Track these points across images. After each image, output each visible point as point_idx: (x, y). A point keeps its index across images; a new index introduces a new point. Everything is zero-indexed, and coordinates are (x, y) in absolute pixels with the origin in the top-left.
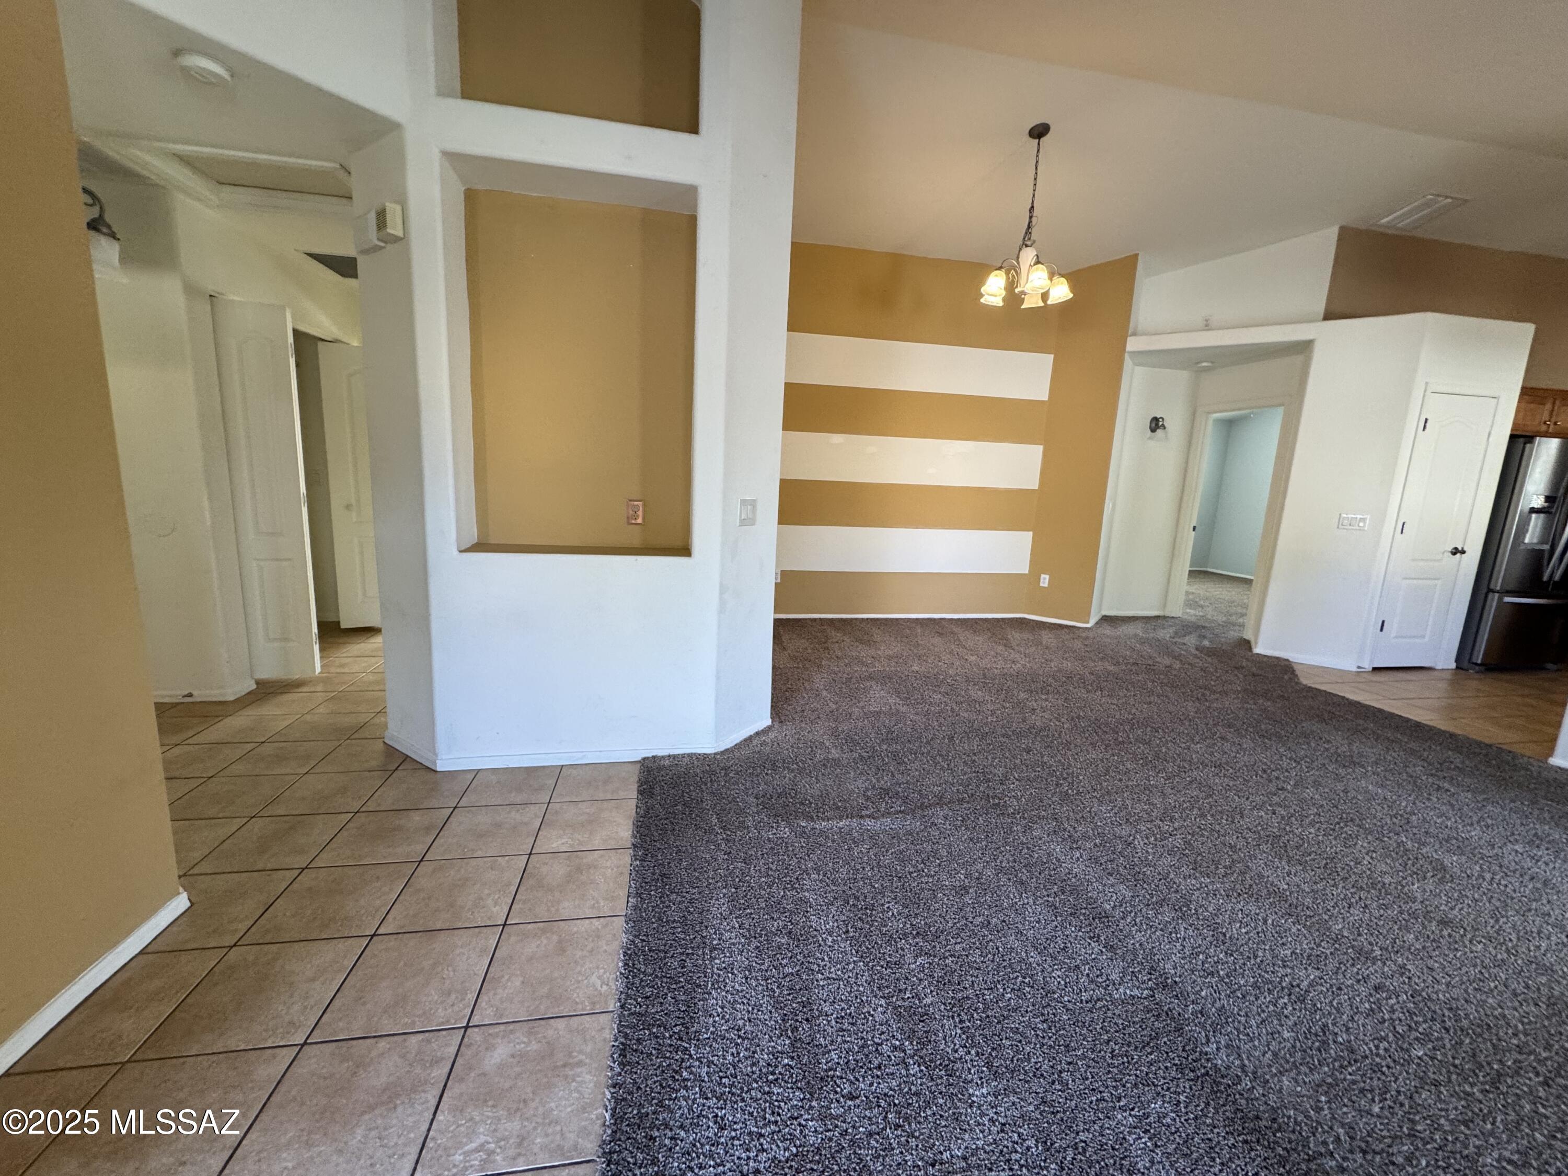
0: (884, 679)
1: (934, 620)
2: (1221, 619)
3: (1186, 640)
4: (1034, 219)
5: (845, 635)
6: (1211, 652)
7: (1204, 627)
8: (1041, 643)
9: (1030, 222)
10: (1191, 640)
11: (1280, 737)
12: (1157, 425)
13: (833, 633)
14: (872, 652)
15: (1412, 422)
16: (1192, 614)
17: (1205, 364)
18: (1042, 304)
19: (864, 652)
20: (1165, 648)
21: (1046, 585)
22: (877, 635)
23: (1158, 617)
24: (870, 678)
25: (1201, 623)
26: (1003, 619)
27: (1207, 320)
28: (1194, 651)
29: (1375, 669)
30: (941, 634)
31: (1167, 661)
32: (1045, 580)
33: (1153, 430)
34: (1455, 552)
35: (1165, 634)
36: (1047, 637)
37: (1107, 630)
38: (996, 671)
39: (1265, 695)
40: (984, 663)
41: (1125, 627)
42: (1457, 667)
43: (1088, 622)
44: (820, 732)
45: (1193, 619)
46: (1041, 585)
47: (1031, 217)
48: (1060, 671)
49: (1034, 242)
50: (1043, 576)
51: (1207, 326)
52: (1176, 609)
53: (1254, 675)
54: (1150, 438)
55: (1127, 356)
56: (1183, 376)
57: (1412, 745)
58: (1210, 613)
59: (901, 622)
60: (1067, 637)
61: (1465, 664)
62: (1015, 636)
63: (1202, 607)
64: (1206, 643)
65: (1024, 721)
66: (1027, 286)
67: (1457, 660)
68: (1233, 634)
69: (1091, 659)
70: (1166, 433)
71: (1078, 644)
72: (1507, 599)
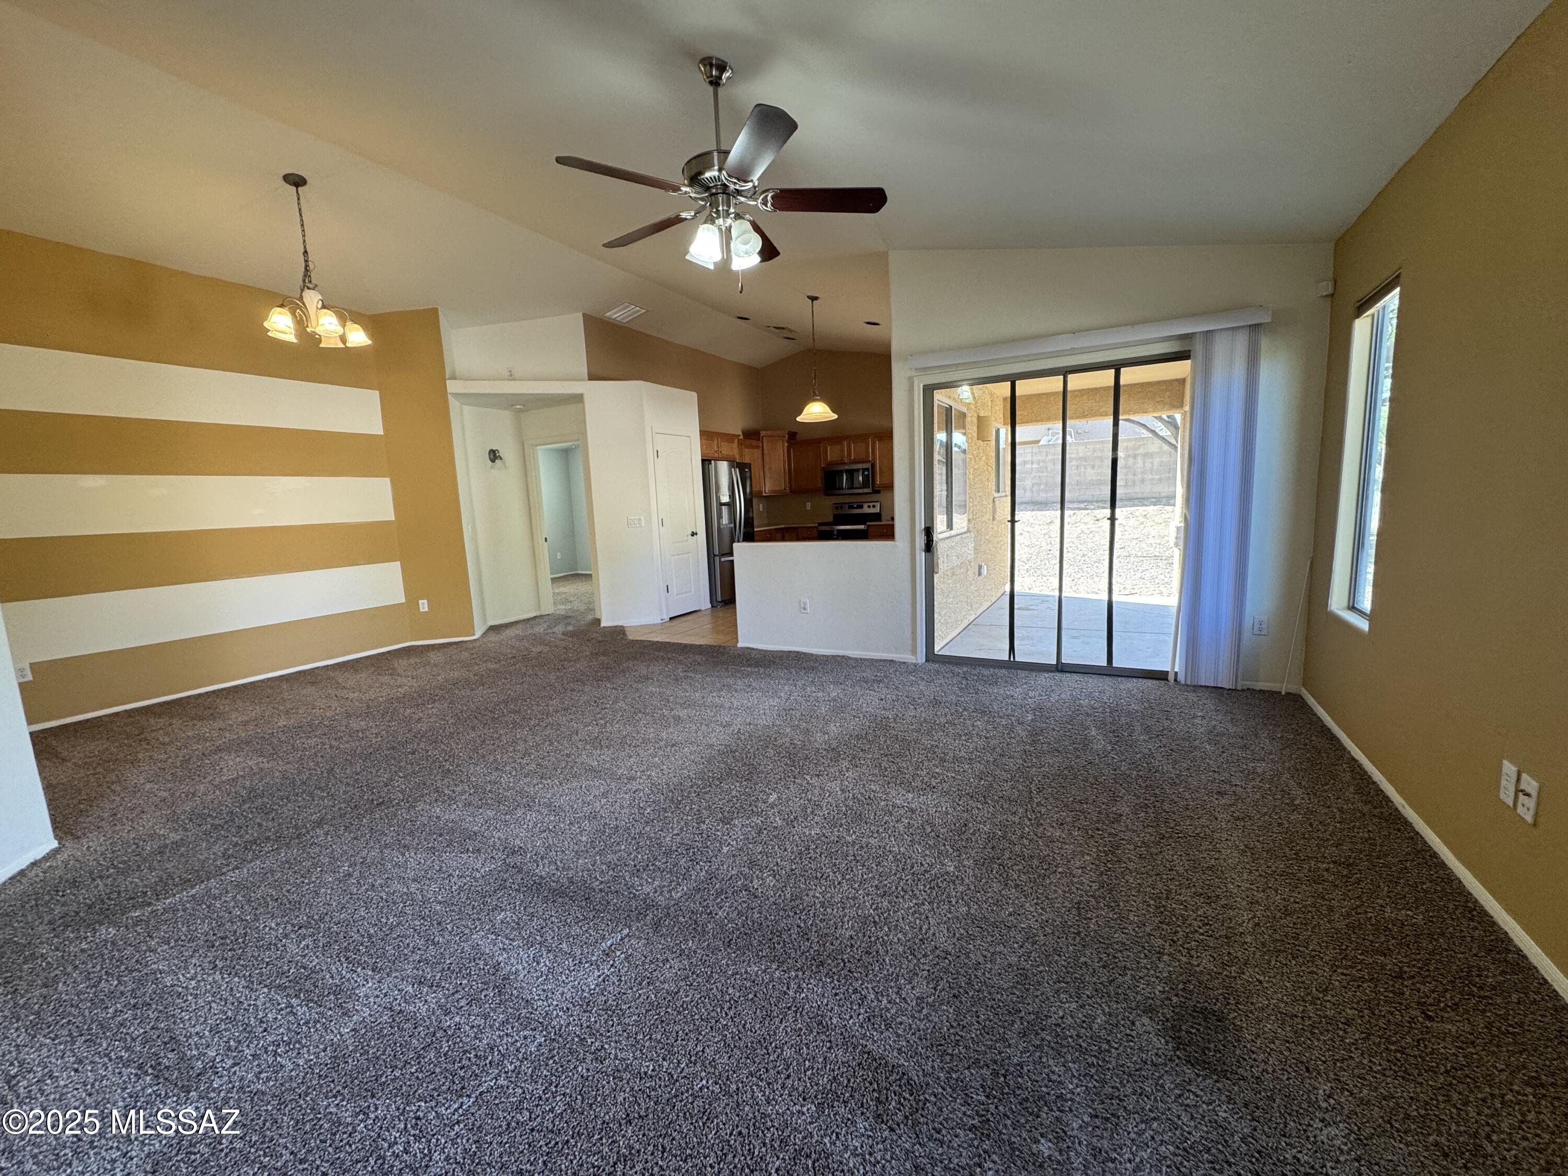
0: (238, 746)
1: (304, 672)
2: (583, 608)
3: (555, 630)
4: (310, 264)
5: (172, 717)
6: (572, 634)
7: (570, 617)
8: (429, 663)
9: (307, 266)
10: (559, 629)
11: (608, 678)
12: (495, 455)
13: (152, 721)
14: (218, 724)
15: (650, 454)
16: (562, 609)
17: (518, 407)
18: (343, 346)
19: (206, 728)
20: (538, 640)
21: (426, 609)
22: (223, 705)
23: (535, 617)
24: (219, 750)
25: (570, 614)
26: (389, 652)
27: (510, 371)
28: (560, 636)
29: (671, 619)
30: (312, 684)
31: (539, 649)
32: (424, 605)
33: (493, 461)
34: (693, 534)
35: (539, 629)
36: (434, 657)
37: (493, 637)
38: (381, 699)
39: (604, 654)
40: (371, 694)
41: (508, 631)
42: (713, 606)
43: (474, 635)
44: (151, 822)
45: (563, 613)
46: (421, 610)
47: (306, 261)
48: (446, 680)
49: (316, 286)
50: (421, 602)
51: (511, 377)
52: (548, 608)
53: (600, 642)
54: (492, 467)
55: (449, 396)
56: (506, 415)
57: (681, 658)
58: (576, 605)
59: (260, 684)
60: (455, 651)
61: (715, 604)
62: (401, 664)
63: (571, 602)
64: (570, 628)
65: (409, 731)
66: (318, 328)
67: (711, 602)
68: (590, 617)
69: (476, 664)
70: (504, 464)
71: (465, 655)
72: (723, 559)
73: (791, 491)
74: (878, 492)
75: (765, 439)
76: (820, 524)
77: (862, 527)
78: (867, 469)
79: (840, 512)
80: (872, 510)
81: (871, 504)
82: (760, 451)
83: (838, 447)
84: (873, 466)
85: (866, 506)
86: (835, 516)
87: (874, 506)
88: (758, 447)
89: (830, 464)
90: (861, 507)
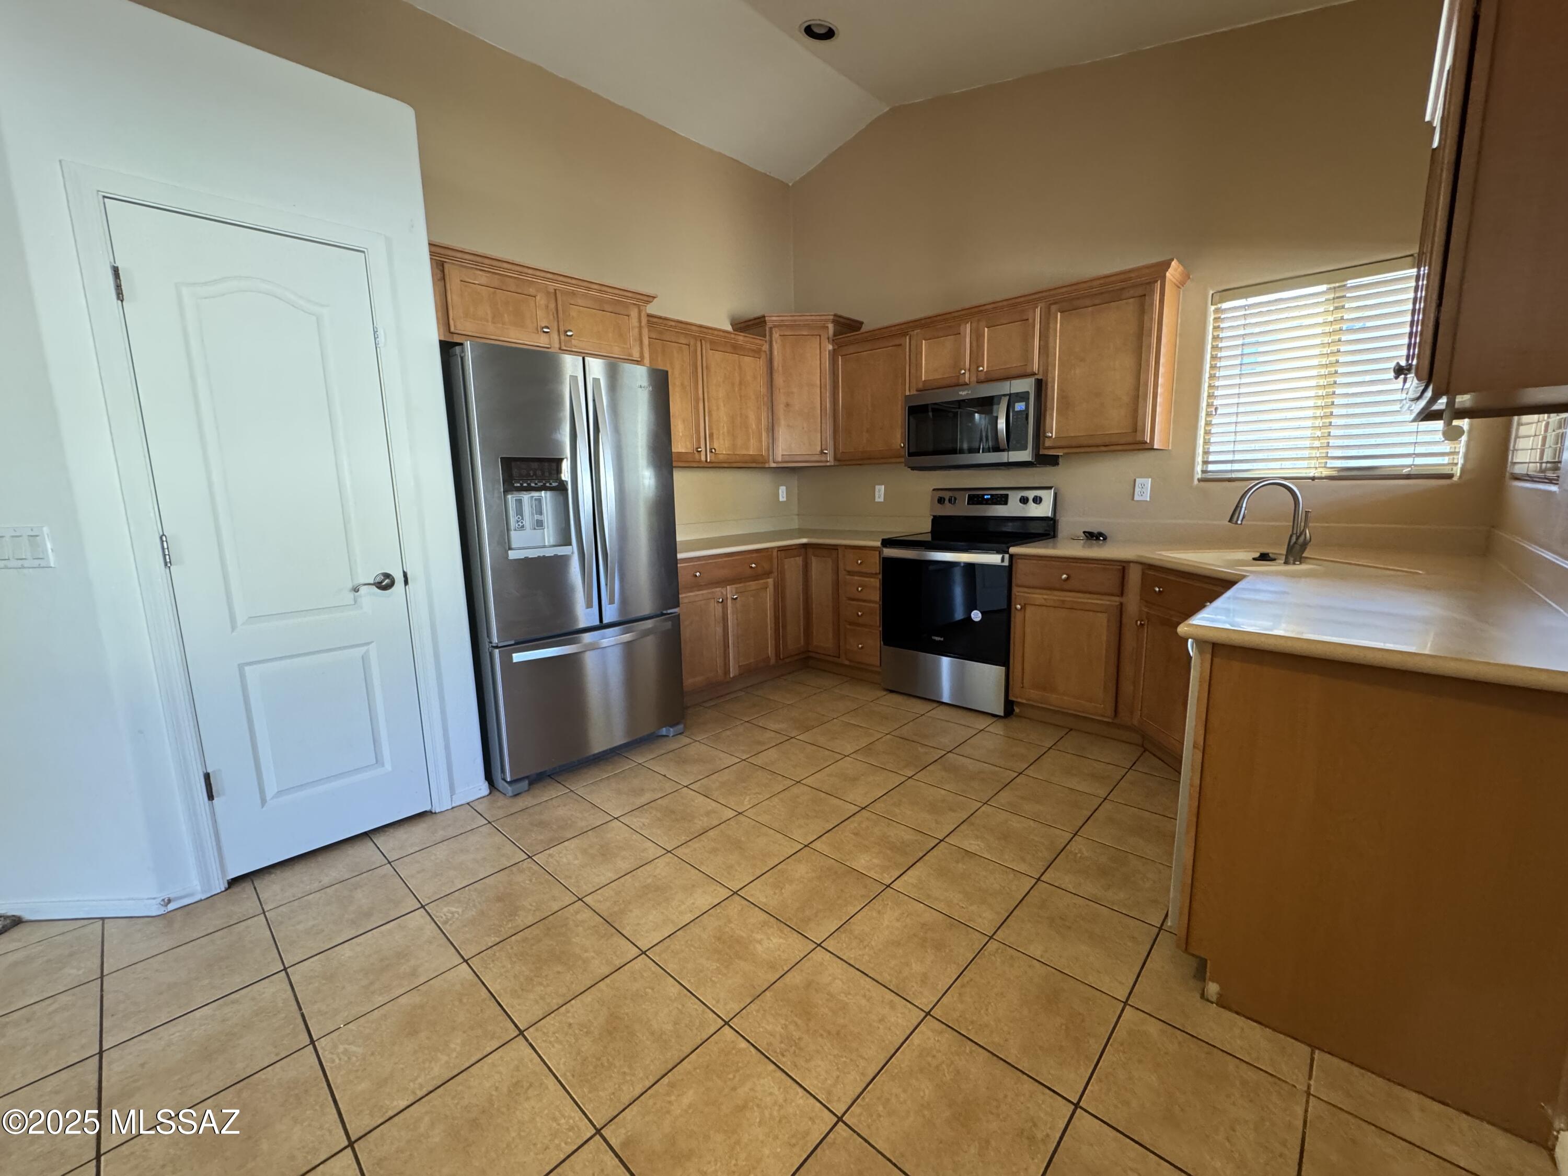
34: (386, 582)
72: (518, 657)
73: (835, 459)
74: (1053, 461)
75: (776, 335)
76: (887, 543)
77: (993, 559)
78: (1023, 397)
79: (948, 510)
80: (1034, 511)
81: (1031, 494)
82: (761, 363)
83: (949, 342)
84: (1040, 385)
85: (1014, 497)
86: (937, 521)
87: (1038, 500)
88: (756, 353)
89: (925, 389)
90: (1003, 500)
